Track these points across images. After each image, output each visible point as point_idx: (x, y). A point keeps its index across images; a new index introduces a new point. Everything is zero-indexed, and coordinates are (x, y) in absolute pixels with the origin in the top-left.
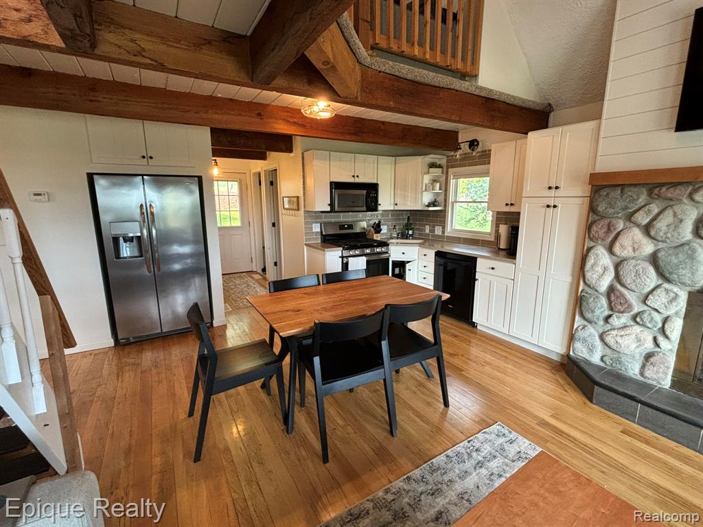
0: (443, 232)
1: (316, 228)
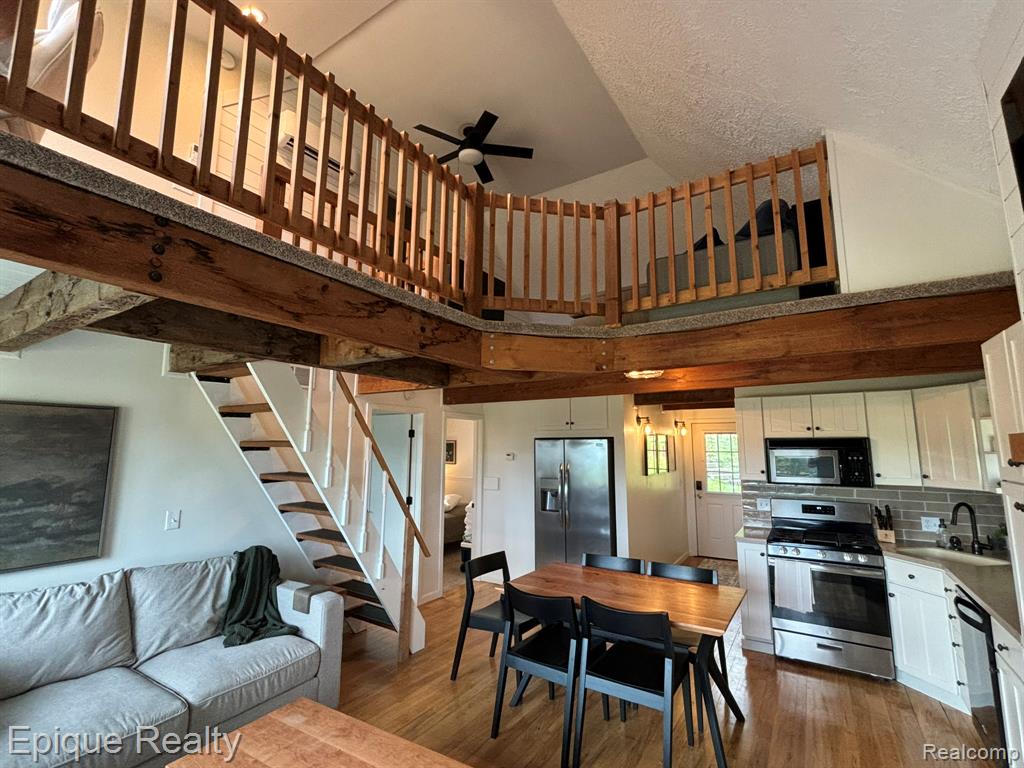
1: (763, 506)
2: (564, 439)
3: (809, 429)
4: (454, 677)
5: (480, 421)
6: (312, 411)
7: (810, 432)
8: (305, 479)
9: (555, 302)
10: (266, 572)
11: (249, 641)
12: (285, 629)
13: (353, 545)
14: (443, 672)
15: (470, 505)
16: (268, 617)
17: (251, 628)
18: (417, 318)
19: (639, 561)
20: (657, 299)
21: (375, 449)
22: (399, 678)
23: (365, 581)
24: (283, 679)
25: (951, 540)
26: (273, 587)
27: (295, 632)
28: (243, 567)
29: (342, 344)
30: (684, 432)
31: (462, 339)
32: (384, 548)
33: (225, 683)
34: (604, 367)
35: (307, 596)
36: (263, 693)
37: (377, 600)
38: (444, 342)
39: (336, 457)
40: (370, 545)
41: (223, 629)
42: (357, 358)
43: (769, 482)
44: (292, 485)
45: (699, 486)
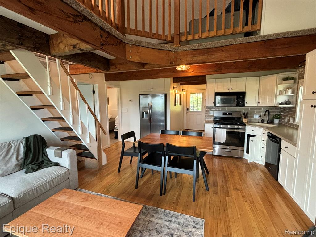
0: (294, 121)
1: (211, 113)
2: (150, 94)
3: (229, 89)
4: (119, 171)
5: (119, 89)
6: (50, 77)
7: (229, 90)
8: (52, 107)
9: (155, 34)
10: (40, 144)
11: (37, 170)
12: (53, 164)
13: (77, 132)
14: (115, 170)
15: (117, 117)
16: (43, 160)
17: (37, 165)
18: (98, 30)
19: (178, 131)
20: (194, 36)
21: (81, 95)
22: (99, 174)
23: (82, 144)
24: (55, 182)
25: (262, 121)
26: (44, 149)
27: (57, 164)
28: (29, 143)
29: (61, 44)
30: (185, 93)
31: (118, 45)
32: (89, 132)
33: (28, 187)
34: (173, 63)
35: (60, 152)
36: (47, 188)
37: (88, 150)
38: (111, 44)
39: (65, 98)
40: (83, 132)
41: (24, 167)
42: (70, 51)
43: (215, 106)
44: (46, 110)
45: (188, 109)
